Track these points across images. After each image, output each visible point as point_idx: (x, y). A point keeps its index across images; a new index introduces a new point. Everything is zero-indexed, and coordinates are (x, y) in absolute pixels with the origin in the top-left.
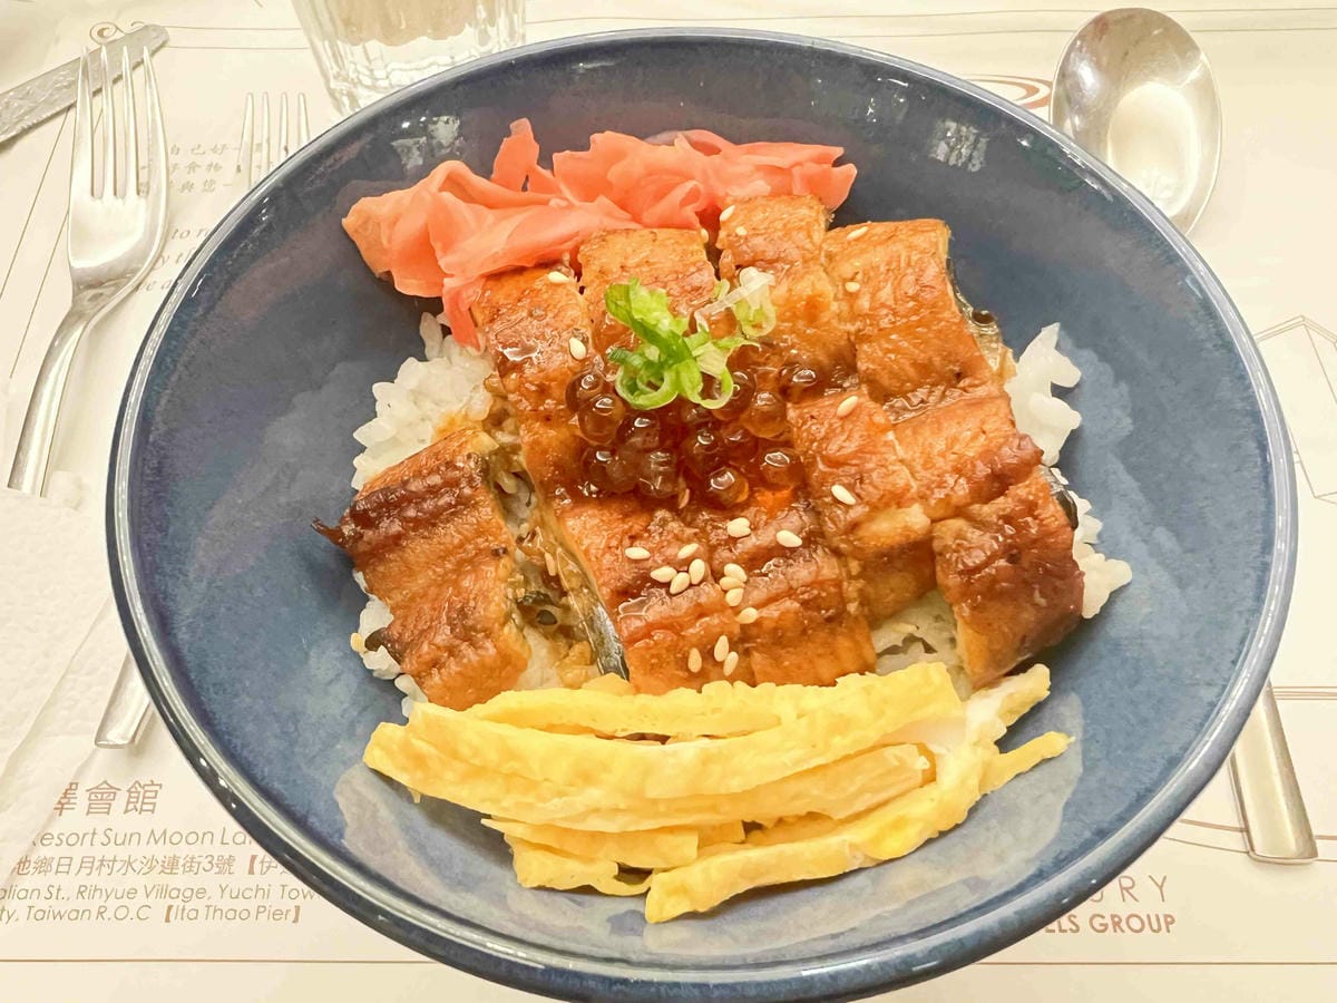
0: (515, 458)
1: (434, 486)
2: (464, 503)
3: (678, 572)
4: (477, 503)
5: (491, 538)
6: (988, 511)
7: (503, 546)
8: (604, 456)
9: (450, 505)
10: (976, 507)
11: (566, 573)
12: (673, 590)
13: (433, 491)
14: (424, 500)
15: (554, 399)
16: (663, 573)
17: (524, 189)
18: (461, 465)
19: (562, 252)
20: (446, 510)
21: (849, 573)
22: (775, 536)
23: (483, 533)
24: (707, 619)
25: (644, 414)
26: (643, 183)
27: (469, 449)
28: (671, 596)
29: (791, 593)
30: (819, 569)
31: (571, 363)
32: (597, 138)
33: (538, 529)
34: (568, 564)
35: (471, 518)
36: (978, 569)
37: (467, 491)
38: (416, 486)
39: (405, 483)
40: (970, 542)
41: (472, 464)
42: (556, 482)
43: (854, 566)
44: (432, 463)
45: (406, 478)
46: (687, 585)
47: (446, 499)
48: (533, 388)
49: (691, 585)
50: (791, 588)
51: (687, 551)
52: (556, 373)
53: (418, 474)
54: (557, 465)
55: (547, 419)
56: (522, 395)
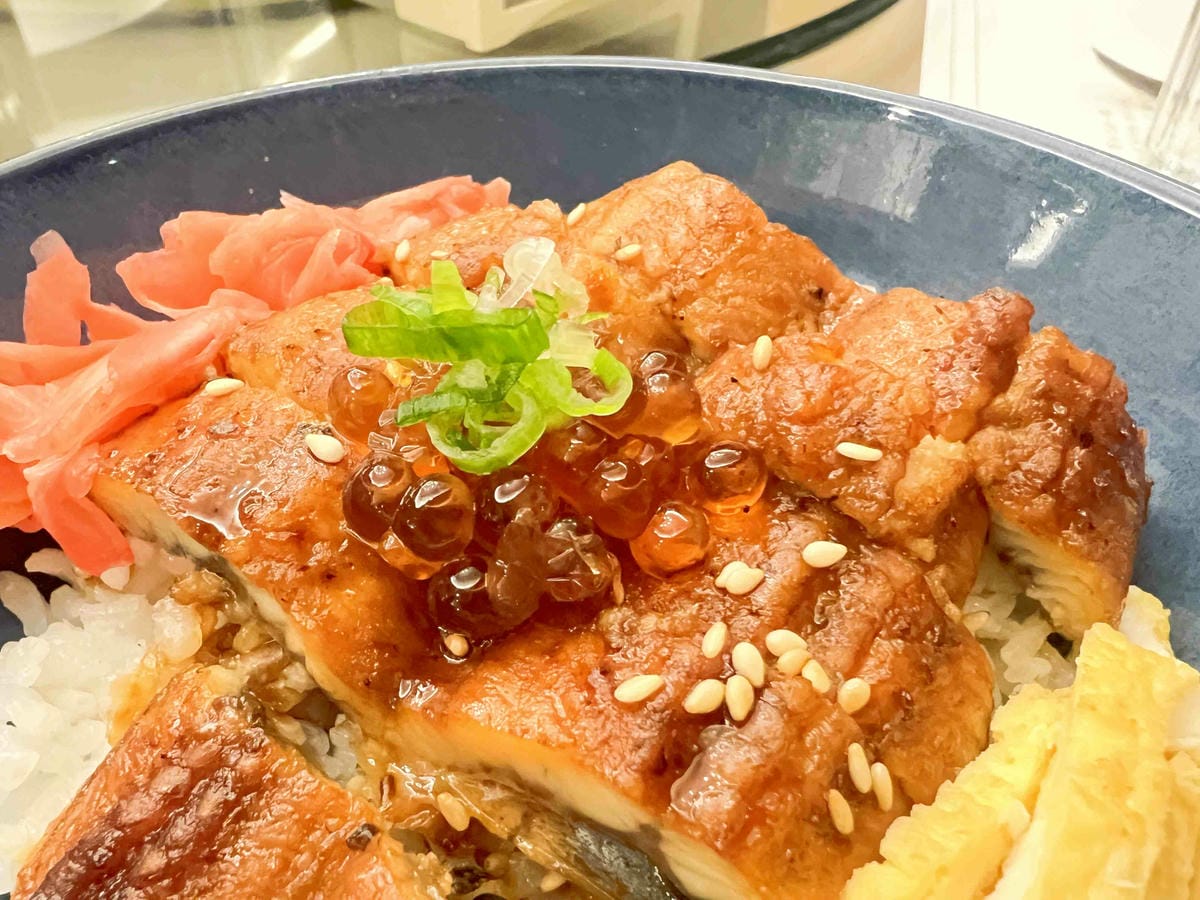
0: (281, 685)
1: (176, 791)
2: (253, 786)
3: (725, 681)
4: (275, 776)
5: (332, 822)
6: (1014, 398)
7: (363, 821)
8: (469, 578)
9: (227, 806)
10: (999, 401)
11: (489, 809)
12: (738, 711)
13: (177, 800)
14: (167, 825)
15: (323, 541)
16: (702, 698)
17: (85, 341)
18: (212, 726)
19: (203, 367)
20: (223, 818)
21: (921, 562)
22: (801, 560)
23: (313, 820)
24: (815, 731)
25: (504, 475)
26: (264, 261)
27: (208, 697)
28: (741, 724)
29: (874, 630)
30: (889, 579)
31: (325, 474)
32: (171, 228)
33: (393, 768)
34: (482, 794)
35: (279, 805)
36: (1059, 474)
37: (249, 762)
38: (138, 810)
39: (112, 820)
40: (1024, 447)
41: (231, 713)
42: (392, 672)
43: (926, 548)
44: (148, 757)
45: (108, 810)
46: (751, 695)
47: (215, 796)
48: (284, 536)
49: (758, 692)
50: (873, 621)
51: (713, 640)
52: (310, 497)
53: (130, 789)
54: (379, 645)
55: (328, 577)
56: (268, 557)
